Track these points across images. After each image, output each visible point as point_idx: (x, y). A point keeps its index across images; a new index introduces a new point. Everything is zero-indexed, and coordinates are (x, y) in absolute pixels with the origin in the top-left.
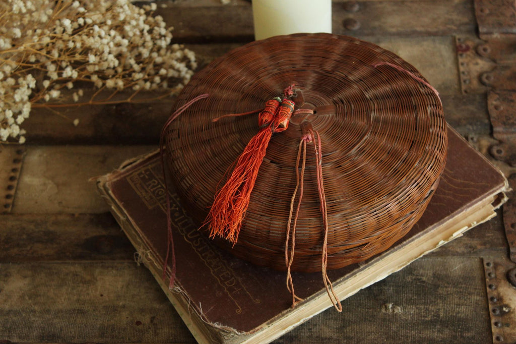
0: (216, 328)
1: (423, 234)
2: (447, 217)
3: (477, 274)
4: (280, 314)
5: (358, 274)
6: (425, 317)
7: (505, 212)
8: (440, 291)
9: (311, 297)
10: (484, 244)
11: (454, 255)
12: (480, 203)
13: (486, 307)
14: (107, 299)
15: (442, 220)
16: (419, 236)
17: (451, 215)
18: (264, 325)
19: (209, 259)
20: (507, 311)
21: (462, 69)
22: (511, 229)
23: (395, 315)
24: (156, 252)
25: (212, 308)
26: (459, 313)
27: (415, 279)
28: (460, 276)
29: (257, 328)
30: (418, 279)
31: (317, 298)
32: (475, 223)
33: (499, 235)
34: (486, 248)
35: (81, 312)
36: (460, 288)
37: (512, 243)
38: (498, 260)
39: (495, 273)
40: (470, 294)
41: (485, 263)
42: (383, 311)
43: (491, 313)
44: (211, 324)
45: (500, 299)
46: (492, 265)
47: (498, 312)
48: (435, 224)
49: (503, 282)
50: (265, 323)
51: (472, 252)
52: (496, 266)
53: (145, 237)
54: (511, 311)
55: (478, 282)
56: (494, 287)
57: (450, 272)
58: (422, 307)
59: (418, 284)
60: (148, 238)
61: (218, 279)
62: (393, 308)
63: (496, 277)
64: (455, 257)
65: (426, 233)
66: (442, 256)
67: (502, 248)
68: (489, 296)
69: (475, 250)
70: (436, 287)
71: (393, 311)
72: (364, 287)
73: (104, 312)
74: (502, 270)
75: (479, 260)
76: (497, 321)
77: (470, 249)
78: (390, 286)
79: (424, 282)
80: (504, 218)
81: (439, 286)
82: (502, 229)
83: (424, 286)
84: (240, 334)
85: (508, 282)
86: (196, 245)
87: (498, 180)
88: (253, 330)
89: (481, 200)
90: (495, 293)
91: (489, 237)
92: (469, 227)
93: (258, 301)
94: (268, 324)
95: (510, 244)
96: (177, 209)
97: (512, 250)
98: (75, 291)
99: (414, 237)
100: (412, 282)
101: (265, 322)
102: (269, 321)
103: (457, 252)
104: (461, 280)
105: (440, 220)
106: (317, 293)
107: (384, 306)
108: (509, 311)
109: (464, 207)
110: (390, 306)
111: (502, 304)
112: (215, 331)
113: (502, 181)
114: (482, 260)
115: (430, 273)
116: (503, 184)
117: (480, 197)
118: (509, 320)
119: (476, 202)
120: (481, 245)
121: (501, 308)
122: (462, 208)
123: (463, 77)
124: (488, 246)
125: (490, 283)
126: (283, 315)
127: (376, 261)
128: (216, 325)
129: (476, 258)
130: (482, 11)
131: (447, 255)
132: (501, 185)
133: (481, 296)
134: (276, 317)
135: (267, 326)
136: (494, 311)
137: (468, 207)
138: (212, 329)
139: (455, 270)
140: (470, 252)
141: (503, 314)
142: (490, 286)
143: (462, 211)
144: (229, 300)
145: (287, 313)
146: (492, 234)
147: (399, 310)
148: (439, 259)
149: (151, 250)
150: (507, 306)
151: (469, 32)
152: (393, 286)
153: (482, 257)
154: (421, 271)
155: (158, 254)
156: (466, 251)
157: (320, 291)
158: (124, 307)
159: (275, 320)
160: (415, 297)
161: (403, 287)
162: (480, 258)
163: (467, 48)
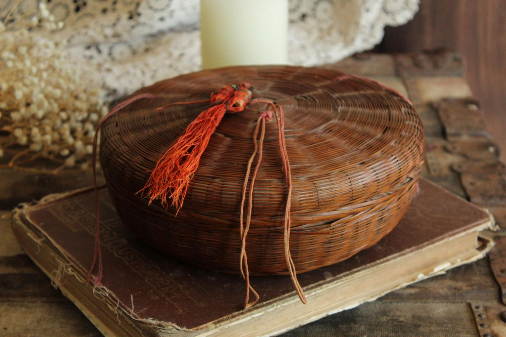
0: (150, 324)
1: (399, 256)
2: (426, 243)
3: (465, 315)
4: (230, 316)
5: (324, 286)
7: (493, 260)
8: (422, 329)
9: (268, 302)
10: (472, 286)
11: (435, 298)
12: (463, 234)
14: (12, 332)
15: (421, 245)
16: (395, 258)
17: (431, 241)
18: (210, 324)
19: (143, 270)
22: (501, 274)
24: (79, 264)
25: (146, 309)
27: (390, 320)
28: (444, 317)
29: (201, 327)
30: (395, 320)
31: (275, 304)
32: (459, 260)
33: (487, 281)
34: (473, 289)
36: (446, 327)
37: (504, 284)
38: (488, 304)
39: (486, 315)
40: (458, 332)
41: (473, 307)
44: (144, 320)
46: (481, 309)
48: (413, 248)
49: (496, 322)
50: (211, 323)
51: (457, 293)
52: (486, 309)
53: (67, 253)
55: (467, 323)
56: (486, 326)
57: (433, 315)
59: (395, 323)
60: (70, 253)
61: (154, 287)
63: (488, 318)
64: (437, 301)
65: (403, 255)
66: (422, 298)
67: (493, 289)
68: (482, 333)
69: (460, 292)
70: (417, 326)
72: (330, 313)
74: (494, 312)
75: (466, 304)
77: (454, 291)
78: (361, 325)
79: (402, 322)
80: (492, 266)
81: (419, 326)
82: (491, 274)
83: (402, 326)
84: (180, 328)
85: (502, 322)
86: (129, 260)
87: (482, 216)
88: (197, 328)
89: (465, 230)
90: (488, 331)
91: (475, 280)
92: (452, 264)
93: (202, 305)
94: (215, 323)
95: (502, 286)
96: (107, 232)
97: (504, 291)
99: (389, 257)
100: (387, 322)
101: (211, 321)
102: (216, 321)
103: (439, 294)
104: (446, 321)
105: (418, 244)
106: (275, 299)
109: (446, 235)
112: (149, 328)
113: (487, 216)
114: (469, 305)
115: (409, 315)
116: (488, 219)
119: (459, 232)
120: (467, 286)
124: (475, 287)
125: (481, 323)
126: (234, 317)
127: (345, 276)
128: (150, 320)
129: (462, 303)
130: (448, 117)
131: (428, 298)
133: (472, 334)
134: (225, 317)
135: (213, 326)
137: (450, 236)
138: (145, 325)
139: (439, 313)
140: (455, 293)
142: (482, 325)
143: (443, 238)
144: (166, 303)
145: (239, 315)
146: (480, 278)
148: (418, 304)
149: (72, 264)
151: (435, 135)
152: (364, 325)
153: (468, 301)
154: (398, 313)
155: (81, 266)
156: (449, 293)
157: (278, 298)
159: (223, 321)
160: (391, 334)
161: (376, 326)
162: (466, 303)
163: (434, 148)
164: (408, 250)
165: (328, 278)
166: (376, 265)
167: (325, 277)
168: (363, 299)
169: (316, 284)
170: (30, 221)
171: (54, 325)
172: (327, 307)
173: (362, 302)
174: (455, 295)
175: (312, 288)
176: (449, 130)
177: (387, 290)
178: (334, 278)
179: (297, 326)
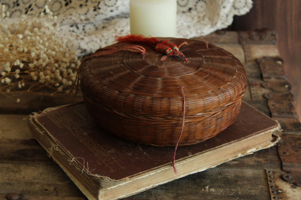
0: (97, 177)
1: (228, 144)
2: (243, 138)
3: (262, 176)
4: (138, 174)
6: (229, 194)
8: (239, 183)
9: (157, 167)
10: (267, 160)
11: (247, 166)
12: (263, 133)
13: (268, 190)
14: (27, 179)
15: (240, 139)
16: (226, 145)
17: (245, 137)
18: (127, 178)
19: (95, 149)
20: (281, 192)
21: (252, 92)
22: (283, 154)
23: (210, 193)
24: (62, 145)
25: (95, 169)
26: (250, 193)
27: (223, 177)
28: (251, 177)
29: (122, 179)
30: (225, 177)
31: (161, 168)
32: (261, 147)
33: (275, 158)
34: (268, 162)
35: (10, 184)
36: (252, 182)
37: (284, 160)
38: (275, 170)
39: (273, 176)
40: (258, 185)
41: (267, 172)
42: (203, 190)
43: (271, 193)
44: (94, 175)
45: (277, 187)
46: (271, 172)
47: (275, 193)
49: (278, 180)
50: (128, 177)
51: (259, 164)
52: (274, 173)
53: (56, 139)
54: (284, 192)
55: (263, 180)
56: (273, 182)
57: (245, 175)
58: (228, 189)
59: (226, 179)
60: (57, 139)
61: (100, 158)
62: (209, 189)
63: (274, 177)
64: (248, 168)
66: (240, 167)
67: (278, 162)
68: (270, 186)
69: (260, 164)
70: (236, 181)
71: (209, 190)
73: (25, 185)
74: (277, 175)
75: (263, 170)
76: (275, 196)
77: (257, 163)
78: (207, 180)
79: (229, 179)
80: (279, 150)
81: (238, 181)
82: (278, 155)
83: (229, 180)
84: (111, 180)
85: (281, 180)
86: (87, 144)
87: (274, 124)
88: (120, 180)
89: (264, 131)
90: (273, 184)
91: (269, 158)
92: (257, 149)
93: (124, 168)
94: (130, 178)
95: (282, 161)
96: (77, 129)
97: (284, 164)
98: (7, 175)
99: (223, 145)
100: (221, 179)
101: (128, 176)
102: (130, 176)
103: (250, 164)
104: (252, 179)
105: (238, 138)
106: (161, 166)
107: (203, 188)
108: (282, 192)
109: (254, 134)
110: (207, 187)
111: (278, 189)
112: (96, 179)
114: (265, 171)
115: (233, 175)
116: (277, 125)
118: (282, 196)
119: (261, 132)
120: (264, 161)
121: (277, 191)
125: (270, 180)
126: (140, 174)
128: (96, 175)
129: (261, 169)
130: (264, 68)
131: (244, 166)
132: (276, 126)
133: (265, 186)
134: (135, 175)
135: (129, 179)
136: (273, 192)
137: (256, 134)
138: (94, 178)
139: (249, 174)
141: (278, 193)
142: (270, 181)
143: (252, 136)
144: (105, 166)
145: (142, 174)
147: (213, 190)
148: (239, 169)
149: (58, 145)
150: (281, 190)
151: (257, 77)
152: (209, 180)
153: (265, 168)
154: (227, 174)
155: (63, 146)
156: (255, 164)
157: (163, 165)
158: (37, 183)
159: (134, 176)
160: (223, 185)
161: (215, 180)
162: (264, 169)
163: (256, 84)
164: (233, 141)
165: (190, 155)
166: (215, 149)
167: (188, 155)
168: (209, 166)
169: (183, 158)
170: (38, 122)
171: (49, 176)
172: (189, 170)
173: (208, 168)
174: (258, 165)
175: (181, 160)
176: (264, 75)
177: (222, 162)
178: (193, 155)
179: (173, 180)
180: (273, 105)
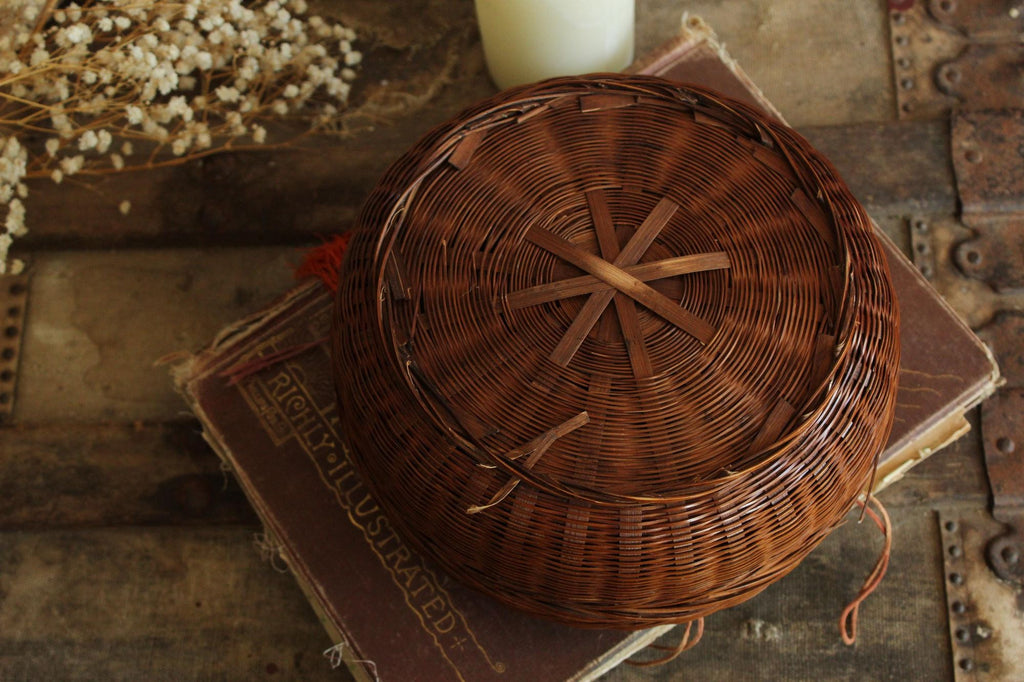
3: (926, 548)
6: (825, 648)
7: (986, 412)
13: (944, 623)
14: (210, 613)
19: (400, 567)
20: (985, 635)
21: (898, 52)
22: (997, 452)
23: (766, 645)
26: (890, 637)
32: (928, 451)
33: (970, 472)
34: (946, 496)
35: (161, 644)
36: (894, 581)
37: (999, 487)
38: (969, 517)
39: (963, 547)
40: (912, 594)
41: (942, 523)
42: (744, 634)
43: (954, 641)
45: (972, 608)
46: (955, 528)
47: (966, 636)
49: (977, 568)
51: (918, 501)
52: (964, 530)
54: (994, 635)
55: (928, 565)
56: (959, 580)
57: (874, 543)
58: (820, 625)
59: (812, 571)
61: (420, 617)
62: (763, 629)
63: (963, 556)
67: (979, 496)
68: (951, 600)
69: (924, 499)
70: (846, 579)
71: (764, 636)
73: (205, 644)
74: (975, 540)
75: (931, 515)
76: (965, 656)
77: (915, 498)
79: (823, 567)
80: (983, 427)
82: (980, 452)
83: (823, 577)
85: (987, 568)
86: (373, 534)
90: (961, 594)
91: (951, 470)
92: (916, 460)
93: (500, 668)
95: (995, 491)
97: (997, 501)
98: (146, 596)
100: (800, 568)
104: (897, 563)
107: (746, 625)
108: (989, 636)
110: (758, 625)
111: (974, 619)
113: (988, 369)
114: (936, 516)
115: (836, 547)
116: (988, 377)
117: (943, 410)
118: (987, 656)
120: (937, 490)
121: (973, 627)
122: (907, 437)
123: (902, 74)
125: (952, 571)
129: (925, 511)
132: (984, 379)
133: (935, 600)
136: (959, 634)
140: (915, 502)
141: (976, 641)
142: (953, 578)
144: (443, 667)
146: (959, 464)
147: (775, 634)
150: (985, 624)
153: (936, 509)
156: (906, 501)
158: (242, 630)
160: (805, 602)
162: (931, 511)
180: (969, 155)
